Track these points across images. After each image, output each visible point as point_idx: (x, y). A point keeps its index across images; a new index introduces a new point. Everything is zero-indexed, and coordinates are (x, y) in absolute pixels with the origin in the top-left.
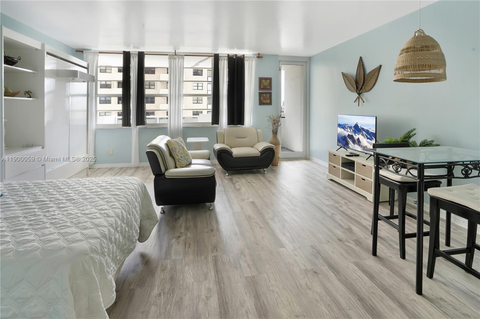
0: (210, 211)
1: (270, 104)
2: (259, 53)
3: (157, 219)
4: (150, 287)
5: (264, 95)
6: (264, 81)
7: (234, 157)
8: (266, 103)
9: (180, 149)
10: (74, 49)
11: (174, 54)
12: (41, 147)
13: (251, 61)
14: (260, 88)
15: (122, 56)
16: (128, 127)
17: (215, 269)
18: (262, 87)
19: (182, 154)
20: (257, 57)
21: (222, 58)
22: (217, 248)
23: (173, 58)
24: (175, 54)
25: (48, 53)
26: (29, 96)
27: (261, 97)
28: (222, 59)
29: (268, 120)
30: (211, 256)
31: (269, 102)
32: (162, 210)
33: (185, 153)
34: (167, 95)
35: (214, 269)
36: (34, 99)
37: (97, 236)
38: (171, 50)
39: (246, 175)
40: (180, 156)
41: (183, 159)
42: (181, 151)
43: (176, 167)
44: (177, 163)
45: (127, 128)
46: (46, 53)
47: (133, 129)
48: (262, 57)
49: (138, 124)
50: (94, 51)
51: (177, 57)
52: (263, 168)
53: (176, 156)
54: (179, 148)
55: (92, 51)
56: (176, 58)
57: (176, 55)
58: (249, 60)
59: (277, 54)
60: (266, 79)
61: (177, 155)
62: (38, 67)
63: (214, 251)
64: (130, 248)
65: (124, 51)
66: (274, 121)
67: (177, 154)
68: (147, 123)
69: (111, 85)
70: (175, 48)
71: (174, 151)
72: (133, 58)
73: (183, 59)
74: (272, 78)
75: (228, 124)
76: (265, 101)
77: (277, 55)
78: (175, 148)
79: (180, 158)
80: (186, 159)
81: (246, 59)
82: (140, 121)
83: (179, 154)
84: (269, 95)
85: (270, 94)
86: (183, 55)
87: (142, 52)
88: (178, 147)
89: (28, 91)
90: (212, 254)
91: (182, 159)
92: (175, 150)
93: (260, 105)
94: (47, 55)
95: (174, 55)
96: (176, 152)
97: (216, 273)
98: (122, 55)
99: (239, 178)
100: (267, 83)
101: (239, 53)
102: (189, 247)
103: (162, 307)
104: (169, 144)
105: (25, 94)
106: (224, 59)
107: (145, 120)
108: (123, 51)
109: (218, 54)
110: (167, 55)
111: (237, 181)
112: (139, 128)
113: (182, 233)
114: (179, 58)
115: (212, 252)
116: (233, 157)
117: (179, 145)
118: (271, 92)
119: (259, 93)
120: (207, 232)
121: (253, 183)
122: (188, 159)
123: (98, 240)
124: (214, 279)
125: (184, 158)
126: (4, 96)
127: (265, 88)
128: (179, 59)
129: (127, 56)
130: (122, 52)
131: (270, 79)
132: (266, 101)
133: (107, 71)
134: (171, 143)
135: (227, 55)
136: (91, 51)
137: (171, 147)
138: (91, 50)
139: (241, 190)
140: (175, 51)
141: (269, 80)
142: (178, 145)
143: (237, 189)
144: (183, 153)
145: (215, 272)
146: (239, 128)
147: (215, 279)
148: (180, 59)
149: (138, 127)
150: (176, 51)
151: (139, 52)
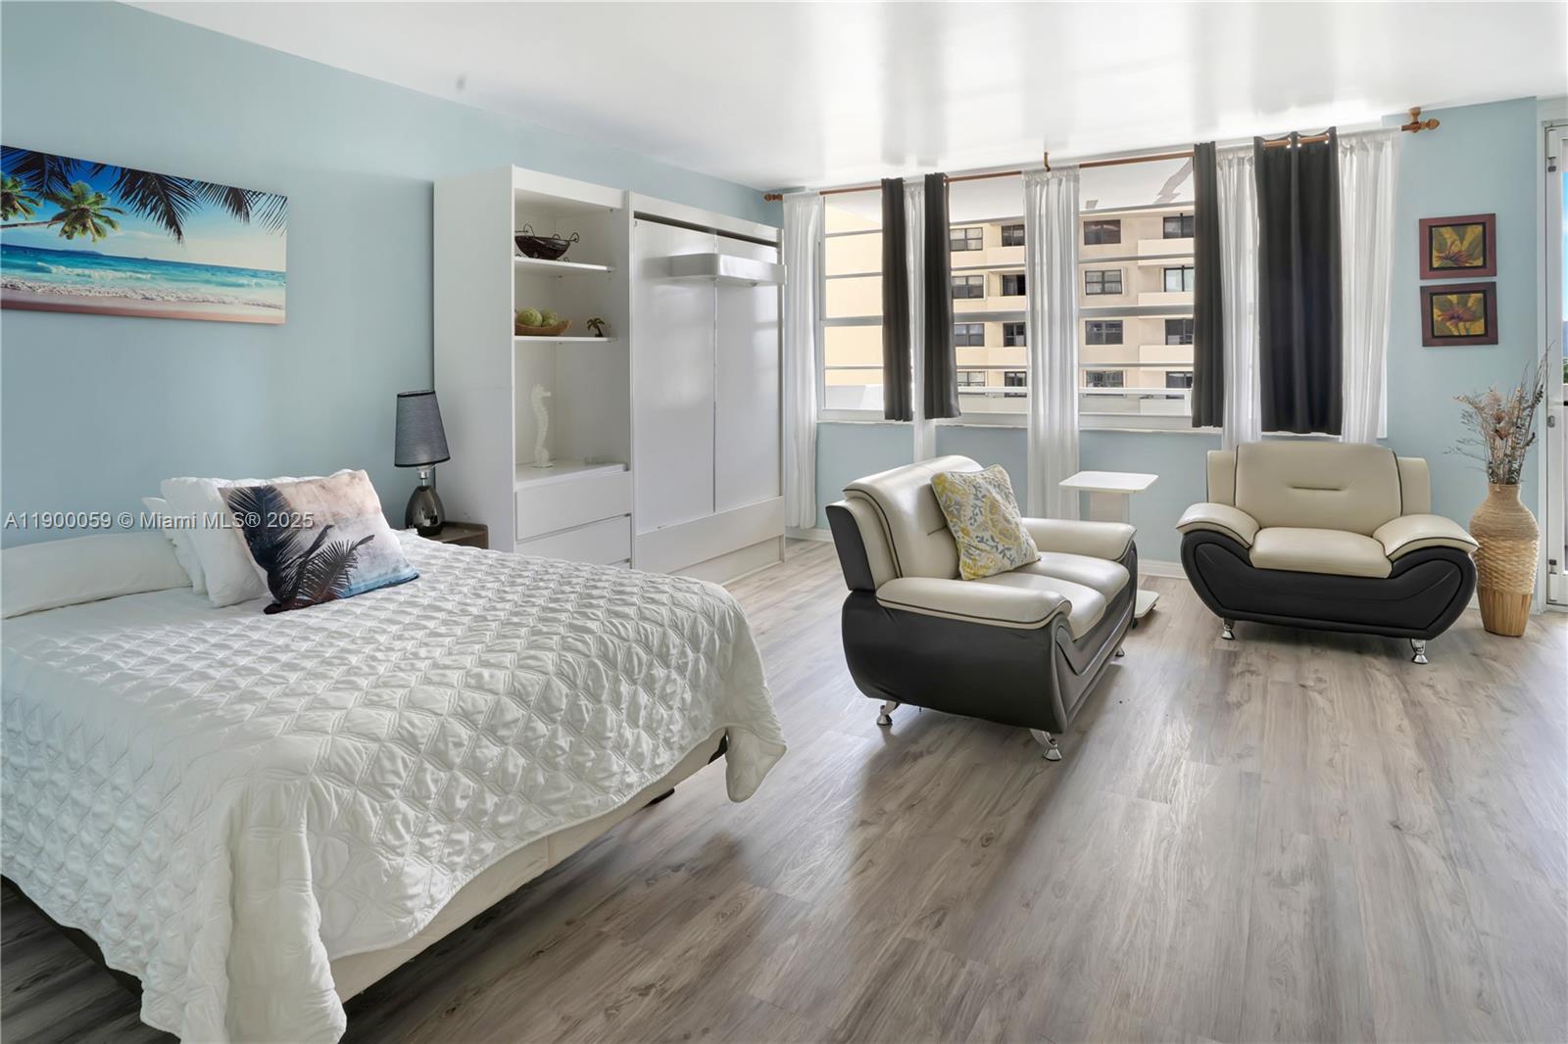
0: (1045, 763)
1: (1489, 337)
2: (1419, 108)
3: (772, 738)
4: (647, 952)
5: (1454, 298)
6: (1448, 234)
7: (1255, 565)
8: (1460, 336)
9: (977, 511)
10: (763, 193)
11: (1044, 166)
12: (620, 467)
13: (1372, 152)
14: (1428, 269)
15: (880, 193)
16: (901, 422)
17: (870, 991)
18: (1436, 265)
19: (984, 527)
20: (1404, 129)
21: (1230, 157)
22: (944, 915)
23: (1037, 183)
24: (1047, 166)
25: (639, 216)
26: (597, 332)
27: (1435, 310)
28: (1230, 161)
29: (1467, 416)
30: (901, 936)
31: (1478, 328)
32: (881, 713)
33: (1000, 527)
34: (1023, 313)
35: (868, 988)
36: (611, 339)
37: (373, 734)
38: (1032, 156)
39: (1318, 651)
40: (973, 534)
41: (988, 548)
42: (980, 519)
43: (957, 576)
44: (963, 558)
45: (898, 425)
46: (632, 215)
47: (915, 429)
48: (1432, 124)
49: (930, 413)
50: (812, 190)
51: (1053, 177)
52: (1411, 637)
53: (960, 534)
54: (975, 506)
55: (807, 191)
56: (1048, 180)
57: (1049, 170)
58: (1365, 148)
59: (1533, 95)
60: (1459, 224)
61: (963, 530)
62: (616, 255)
63: (925, 924)
64: (584, 802)
65: (885, 178)
66: (1499, 420)
67: (962, 526)
68: (962, 411)
69: (982, 287)
70: (1045, 146)
71: (954, 516)
72: (913, 198)
73: (1076, 180)
74: (1497, 215)
75: (1265, 428)
76: (1457, 326)
77: (1531, 100)
78: (957, 503)
79: (975, 543)
80: (1001, 548)
81: (1342, 144)
82: (939, 403)
83: (969, 527)
84: (1480, 295)
85: (1489, 293)
86: (1075, 167)
87: (936, 174)
88: (972, 501)
89: (596, 320)
90: (908, 930)
91: (982, 546)
92: (958, 510)
93: (1426, 343)
94: (639, 221)
95: (1043, 170)
96: (962, 519)
97: (859, 1008)
98: (880, 191)
99: (1269, 658)
100: (1466, 243)
101: (1306, 121)
102: (862, 872)
103: (617, 1031)
104: (938, 490)
105: (589, 327)
106: (1239, 159)
107: (953, 402)
108: (883, 180)
109: (1213, 143)
110: (1019, 173)
111: (1249, 671)
112: (936, 427)
113: (885, 813)
114: (1061, 180)
115: (919, 922)
116: (1252, 566)
117: (980, 496)
118: (1494, 284)
119: (1423, 289)
120: (964, 841)
121: (1320, 693)
122: (1009, 549)
123: (374, 746)
124: (836, 1028)
125: (991, 542)
126: (516, 334)
127: (1456, 266)
128: (1060, 184)
129: (893, 192)
130: (880, 184)
131: (1486, 224)
132: (1461, 324)
133: (973, 244)
134: (947, 485)
135: (1252, 143)
136: (803, 193)
137: (944, 499)
138: (802, 188)
139: (1237, 713)
140: (1046, 154)
141: (1480, 228)
142: (976, 495)
143: (1227, 703)
144: (990, 524)
145: (862, 1002)
146: (1316, 444)
147: (836, 1031)
148: (1064, 182)
149: (935, 422)
150: (1049, 157)
151: (928, 177)
